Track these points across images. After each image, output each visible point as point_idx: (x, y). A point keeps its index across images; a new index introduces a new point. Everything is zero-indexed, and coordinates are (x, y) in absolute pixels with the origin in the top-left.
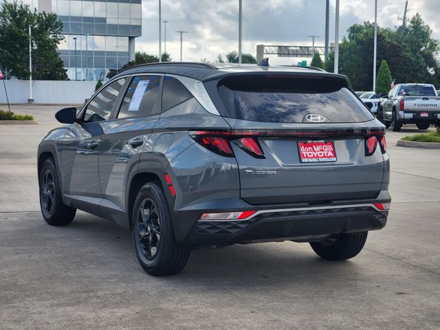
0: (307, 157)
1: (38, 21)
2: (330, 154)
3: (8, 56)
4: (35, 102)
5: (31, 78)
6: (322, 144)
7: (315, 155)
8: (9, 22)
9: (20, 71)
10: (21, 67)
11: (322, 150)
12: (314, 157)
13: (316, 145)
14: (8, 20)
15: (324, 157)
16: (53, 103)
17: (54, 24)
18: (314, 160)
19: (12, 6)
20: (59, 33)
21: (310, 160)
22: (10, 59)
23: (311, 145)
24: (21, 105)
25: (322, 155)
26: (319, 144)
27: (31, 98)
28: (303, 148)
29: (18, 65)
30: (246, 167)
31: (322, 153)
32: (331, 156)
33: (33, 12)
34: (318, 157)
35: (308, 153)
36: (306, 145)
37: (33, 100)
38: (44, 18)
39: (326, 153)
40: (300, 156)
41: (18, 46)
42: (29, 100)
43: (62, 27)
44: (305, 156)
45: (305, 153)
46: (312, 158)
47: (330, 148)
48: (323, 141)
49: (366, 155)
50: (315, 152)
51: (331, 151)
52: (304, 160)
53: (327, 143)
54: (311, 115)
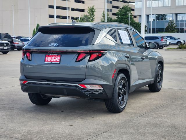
6: (56, 56)
11: (55, 59)
12: (50, 61)
13: (53, 56)
15: (55, 61)
18: (50, 62)
23: (51, 56)
25: (54, 61)
26: (54, 56)
28: (47, 57)
31: (54, 59)
32: (58, 61)
34: (52, 61)
35: (48, 60)
36: (49, 56)
39: (56, 60)
40: (45, 60)
44: (47, 61)
47: (59, 58)
48: (56, 55)
49: (75, 62)
50: (51, 59)
51: (59, 59)
52: (45, 62)
53: (58, 56)
54: (53, 44)
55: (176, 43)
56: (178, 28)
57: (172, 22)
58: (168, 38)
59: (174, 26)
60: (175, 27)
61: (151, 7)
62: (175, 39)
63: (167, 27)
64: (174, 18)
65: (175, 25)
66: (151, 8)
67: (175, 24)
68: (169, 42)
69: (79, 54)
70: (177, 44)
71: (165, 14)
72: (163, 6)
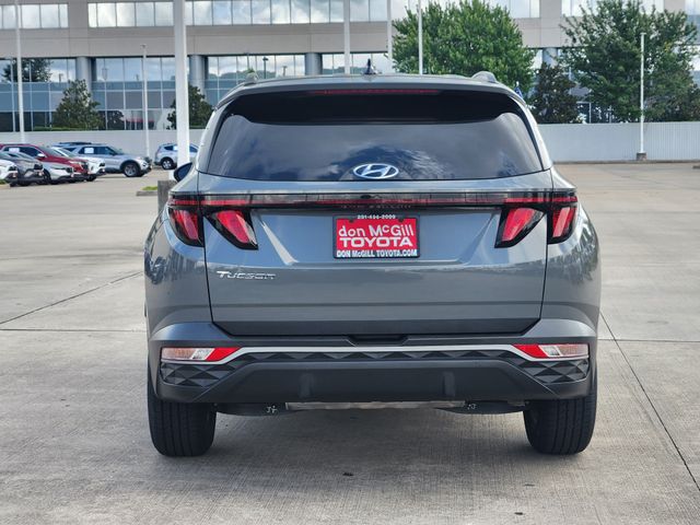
0: (350, 247)
1: (658, 27)
2: (407, 241)
3: (605, 85)
4: (649, 157)
5: (642, 118)
6: (391, 223)
7: (370, 243)
8: (609, 30)
9: (625, 108)
10: (626, 102)
11: (389, 235)
12: (366, 247)
13: (375, 224)
14: (608, 27)
15: (391, 247)
16: (679, 158)
17: (683, 29)
18: (364, 254)
19: (615, 6)
20: (692, 44)
21: (355, 254)
22: (610, 90)
23: (364, 225)
24: (624, 162)
25: (387, 245)
26: (382, 222)
27: (642, 152)
28: (344, 229)
29: (621, 99)
30: (219, 265)
31: (387, 239)
32: (407, 247)
33: (649, 13)
34: (375, 248)
35: (353, 240)
36: (352, 224)
37: (644, 155)
38: (667, 21)
39: (395, 240)
40: (337, 245)
41: (621, 68)
42: (638, 155)
43: (695, 34)
44: (345, 245)
45: (345, 240)
46: (359, 250)
47: (409, 230)
48: (394, 217)
49: (497, 246)
50: (370, 238)
51: (410, 237)
52: (340, 254)
53: (400, 221)
54: (370, 166)
55: (118, 167)
56: (102, 113)
57: (75, 87)
58: (88, 150)
59: (87, 105)
60: (89, 108)
61: (14, 30)
62: (113, 153)
63: (62, 107)
64: (85, 76)
65: (88, 100)
66: (18, 33)
67: (89, 95)
68: (102, 165)
69: (506, 209)
70: (122, 170)
71: (43, 59)
72: (38, 27)
